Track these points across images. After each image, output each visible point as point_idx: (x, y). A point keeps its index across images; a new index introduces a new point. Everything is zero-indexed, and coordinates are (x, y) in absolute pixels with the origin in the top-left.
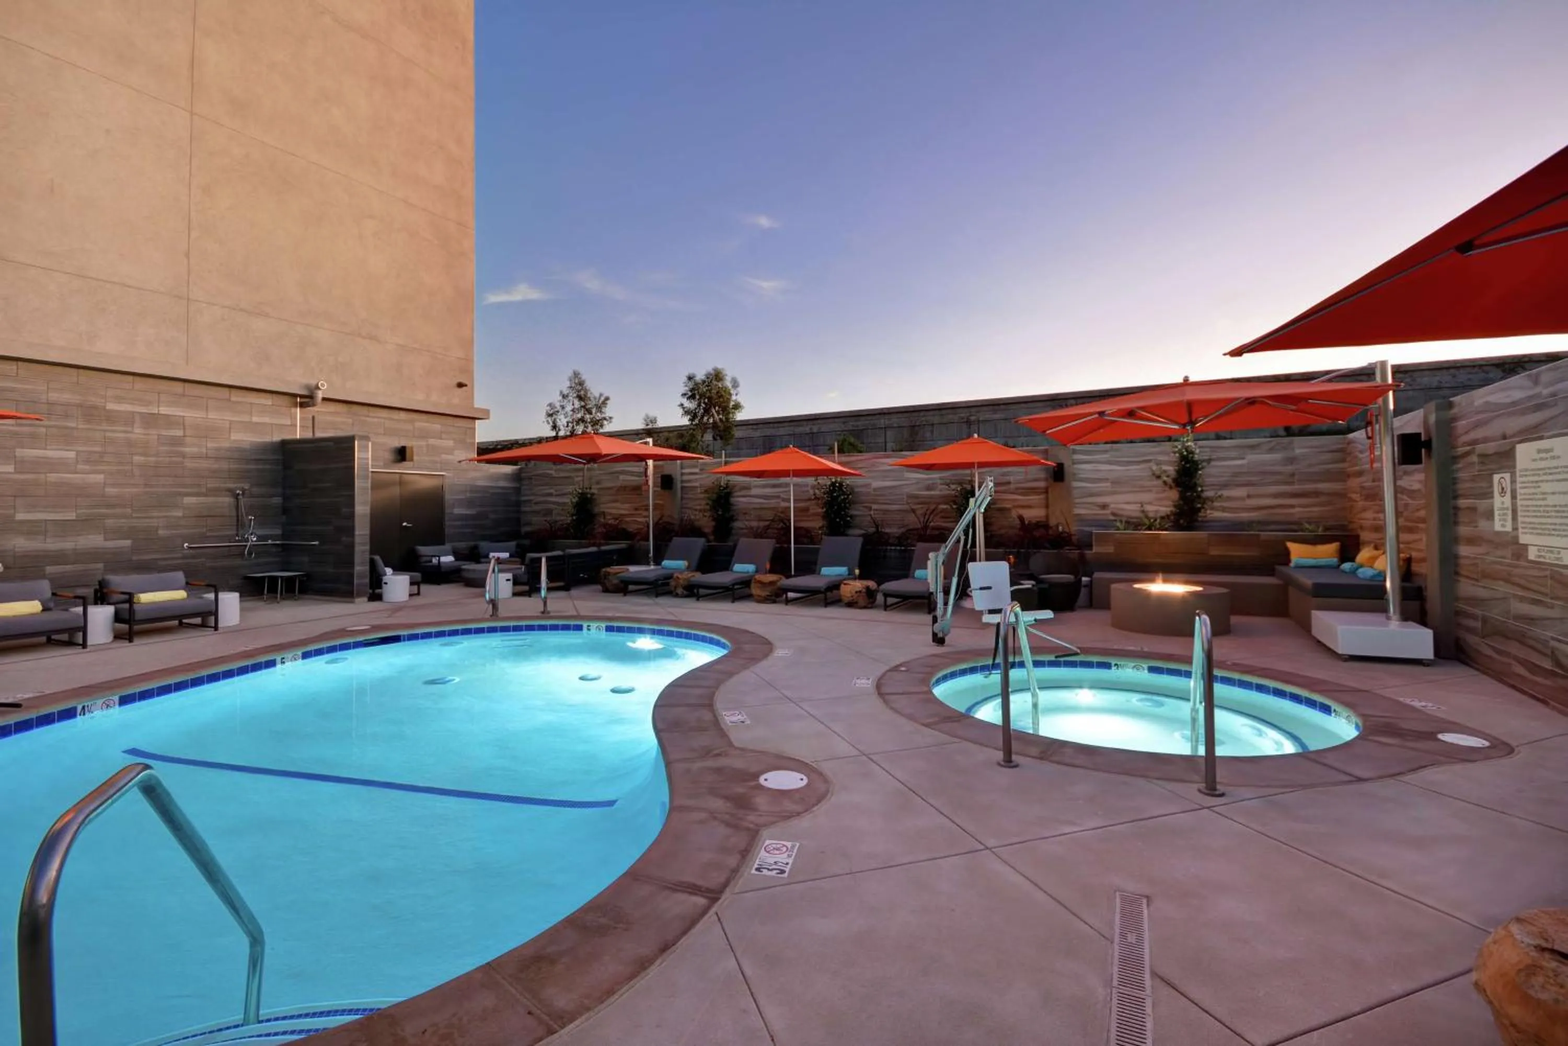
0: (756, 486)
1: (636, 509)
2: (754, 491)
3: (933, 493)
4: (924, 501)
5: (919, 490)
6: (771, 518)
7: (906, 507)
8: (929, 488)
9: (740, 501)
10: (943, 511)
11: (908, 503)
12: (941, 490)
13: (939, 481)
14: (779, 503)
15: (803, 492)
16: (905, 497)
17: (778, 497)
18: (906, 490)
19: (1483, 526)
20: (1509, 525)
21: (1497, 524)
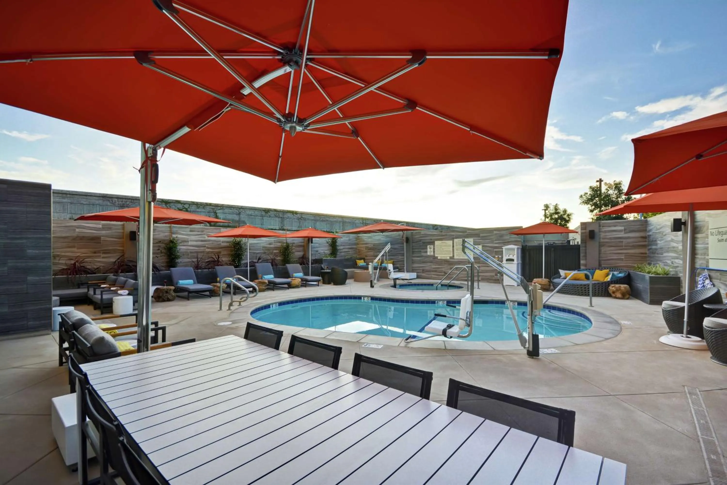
0: (191, 241)
1: (95, 253)
2: (190, 243)
3: (271, 246)
4: (269, 249)
5: (267, 245)
6: (201, 257)
7: (262, 251)
8: (270, 244)
9: (181, 248)
10: (275, 253)
11: (263, 250)
12: (274, 245)
13: (273, 242)
14: (205, 249)
15: (218, 244)
16: (262, 247)
17: (205, 246)
18: (262, 245)
19: (423, 254)
20: (432, 254)
21: (428, 254)
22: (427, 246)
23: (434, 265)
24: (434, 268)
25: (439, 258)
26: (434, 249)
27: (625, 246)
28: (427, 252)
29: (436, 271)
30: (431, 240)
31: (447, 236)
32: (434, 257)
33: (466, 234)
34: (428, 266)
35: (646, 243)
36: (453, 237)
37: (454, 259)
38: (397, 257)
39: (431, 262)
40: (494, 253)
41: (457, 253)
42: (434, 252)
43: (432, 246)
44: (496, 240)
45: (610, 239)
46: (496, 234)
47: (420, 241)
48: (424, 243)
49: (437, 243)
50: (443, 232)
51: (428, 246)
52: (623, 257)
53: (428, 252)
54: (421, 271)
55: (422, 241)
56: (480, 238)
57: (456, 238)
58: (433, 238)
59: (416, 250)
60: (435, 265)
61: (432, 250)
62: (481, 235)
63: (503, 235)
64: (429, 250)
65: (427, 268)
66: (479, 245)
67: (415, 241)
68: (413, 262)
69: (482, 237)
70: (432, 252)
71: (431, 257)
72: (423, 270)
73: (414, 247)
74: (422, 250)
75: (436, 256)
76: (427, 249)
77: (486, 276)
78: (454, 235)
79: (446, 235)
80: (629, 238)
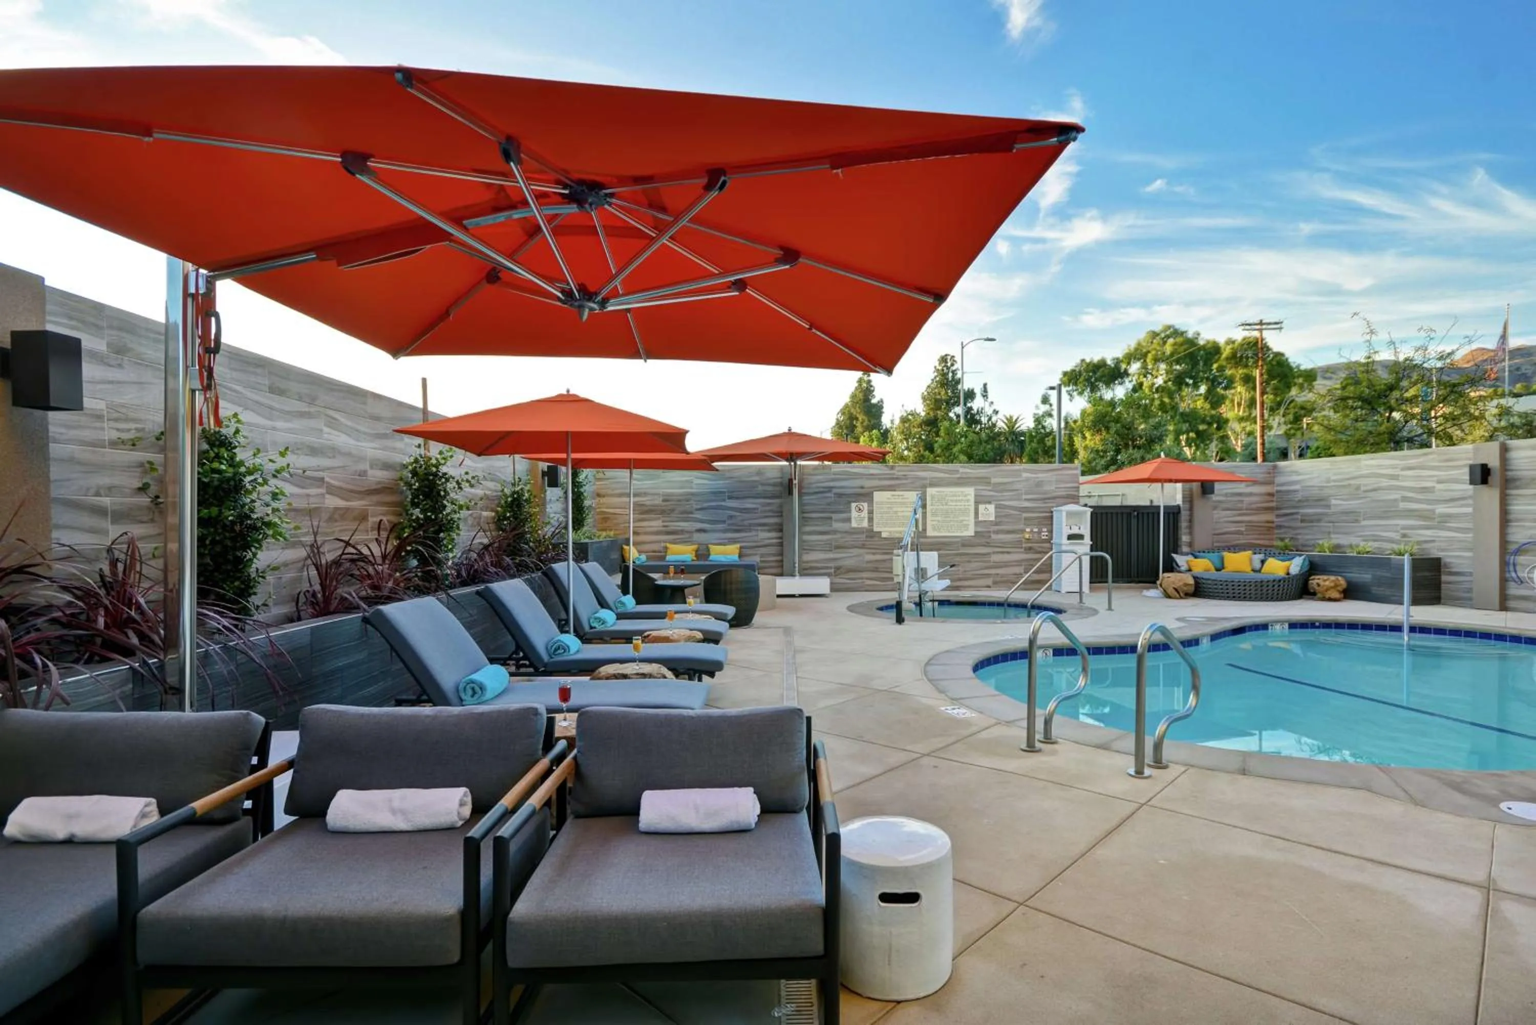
19: (837, 526)
20: (865, 524)
21: (854, 524)
22: (850, 503)
23: (868, 553)
24: (868, 562)
25: (884, 535)
26: (871, 512)
27: (1247, 509)
28: (849, 520)
29: (876, 570)
30: (862, 488)
31: (906, 479)
32: (871, 534)
33: (958, 476)
34: (849, 558)
35: (1273, 504)
36: (925, 482)
37: (926, 537)
38: (754, 533)
39: (863, 547)
40: (1023, 521)
41: (934, 523)
42: (871, 520)
43: (865, 505)
44: (1026, 494)
45: (1226, 495)
46: (1027, 479)
47: (830, 491)
48: (840, 495)
49: (878, 496)
50: (897, 468)
51: (853, 505)
52: (1243, 529)
53: (853, 521)
54: (832, 571)
55: (835, 491)
56: (990, 488)
57: (932, 485)
58: (868, 483)
59: (814, 515)
60: (874, 554)
61: (865, 514)
62: (993, 480)
63: (1042, 481)
64: (854, 514)
65: (848, 563)
66: (990, 503)
67: (811, 491)
68: (805, 548)
69: (995, 484)
70: (866, 520)
71: (863, 532)
72: (838, 568)
73: (807, 508)
74: (834, 516)
75: (876, 529)
76: (850, 511)
77: (1003, 576)
78: (925, 479)
79: (905, 477)
80: (1251, 494)
